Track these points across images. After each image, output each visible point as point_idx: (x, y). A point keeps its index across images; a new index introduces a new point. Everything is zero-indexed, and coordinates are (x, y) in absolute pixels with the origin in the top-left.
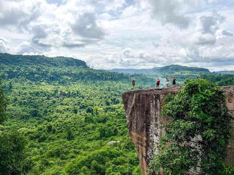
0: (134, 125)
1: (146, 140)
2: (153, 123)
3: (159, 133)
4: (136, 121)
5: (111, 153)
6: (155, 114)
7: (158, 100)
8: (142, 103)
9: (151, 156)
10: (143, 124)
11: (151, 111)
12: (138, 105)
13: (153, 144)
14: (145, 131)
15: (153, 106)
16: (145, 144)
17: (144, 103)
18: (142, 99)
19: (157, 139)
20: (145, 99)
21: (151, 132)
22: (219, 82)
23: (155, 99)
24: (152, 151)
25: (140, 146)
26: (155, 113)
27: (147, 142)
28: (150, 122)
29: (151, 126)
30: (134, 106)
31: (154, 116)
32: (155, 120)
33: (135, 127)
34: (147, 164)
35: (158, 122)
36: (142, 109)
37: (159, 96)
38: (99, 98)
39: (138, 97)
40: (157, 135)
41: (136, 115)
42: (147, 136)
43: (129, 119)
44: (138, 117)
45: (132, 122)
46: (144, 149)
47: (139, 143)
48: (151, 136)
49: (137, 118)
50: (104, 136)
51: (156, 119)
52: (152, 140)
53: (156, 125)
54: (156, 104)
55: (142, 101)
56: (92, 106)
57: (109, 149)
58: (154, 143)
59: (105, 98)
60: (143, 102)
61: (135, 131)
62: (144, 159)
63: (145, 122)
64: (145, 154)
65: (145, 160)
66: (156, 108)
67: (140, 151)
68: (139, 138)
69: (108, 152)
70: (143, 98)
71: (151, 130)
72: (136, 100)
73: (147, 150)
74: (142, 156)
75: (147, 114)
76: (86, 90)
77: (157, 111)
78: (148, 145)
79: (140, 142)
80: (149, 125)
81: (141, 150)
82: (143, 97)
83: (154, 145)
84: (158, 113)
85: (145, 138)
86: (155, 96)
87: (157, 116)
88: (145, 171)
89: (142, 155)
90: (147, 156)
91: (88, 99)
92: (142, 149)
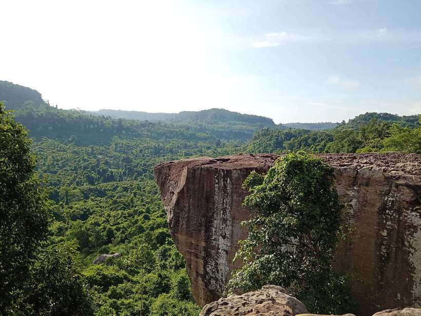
0: (183, 222)
1: (205, 247)
2: (219, 218)
3: (228, 233)
4: (186, 216)
5: (105, 277)
6: (223, 203)
7: (228, 180)
8: (200, 184)
9: (213, 272)
10: (201, 220)
11: (216, 197)
12: (192, 187)
13: (218, 252)
14: (203, 232)
15: (219, 189)
16: (203, 254)
17: (203, 184)
18: (200, 177)
19: (225, 243)
20: (205, 177)
21: (215, 231)
22: (289, 142)
23: (224, 178)
24: (216, 264)
25: (192, 258)
26: (222, 200)
27: (206, 249)
28: (213, 215)
29: (215, 222)
30: (183, 189)
31: (220, 206)
32: (222, 212)
33: (184, 226)
34: (206, 287)
35: (228, 216)
36: (198, 194)
37: (231, 173)
38: (71, 170)
39: (192, 173)
40: (224, 237)
41: (187, 205)
42: (208, 239)
43: (172, 213)
44: (191, 207)
45: (178, 217)
46: (201, 262)
47: (191, 252)
48: (215, 240)
49: (189, 210)
50: (87, 246)
51: (224, 210)
52: (217, 245)
53: (225, 221)
54: (225, 186)
55: (200, 180)
56: (55, 185)
57: (101, 270)
58: (220, 251)
59: (84, 169)
60: (201, 182)
61: (184, 233)
62: (200, 279)
63: (204, 216)
64: (201, 271)
65: (203, 280)
66: (225, 192)
67: (192, 266)
68: (192, 244)
69: (98, 278)
70: (202, 176)
71: (214, 230)
72: (188, 179)
73: (206, 264)
74: (196, 274)
75: (207, 203)
76: (42, 153)
77: (227, 196)
78: (208, 255)
79: (193, 251)
80: (212, 222)
81: (195, 264)
82: (200, 174)
83: (220, 253)
84: (228, 200)
85: (203, 244)
86: (224, 173)
87: (227, 205)
88: (201, 298)
89: (197, 272)
90: (206, 273)
91: (45, 172)
92: (197, 262)
